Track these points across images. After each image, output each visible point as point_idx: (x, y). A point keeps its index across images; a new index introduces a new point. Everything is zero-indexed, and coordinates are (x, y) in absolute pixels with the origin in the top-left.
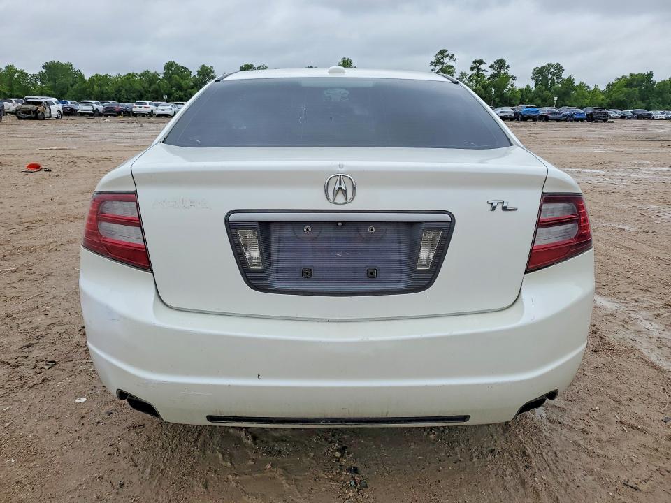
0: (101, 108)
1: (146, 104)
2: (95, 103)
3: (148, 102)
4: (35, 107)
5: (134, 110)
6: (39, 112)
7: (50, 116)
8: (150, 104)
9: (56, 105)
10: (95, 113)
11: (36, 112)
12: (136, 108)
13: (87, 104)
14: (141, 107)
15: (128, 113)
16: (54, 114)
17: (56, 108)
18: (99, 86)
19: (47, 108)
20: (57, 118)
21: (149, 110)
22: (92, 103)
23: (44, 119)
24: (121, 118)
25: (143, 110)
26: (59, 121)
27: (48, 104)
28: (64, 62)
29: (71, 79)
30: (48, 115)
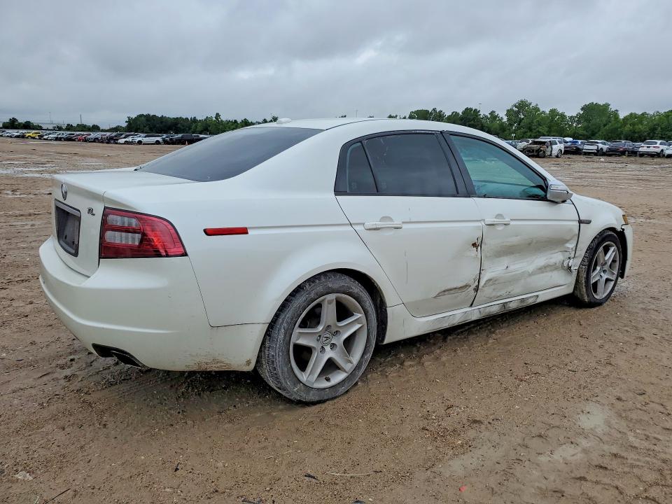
0: (605, 147)
1: (656, 143)
2: (601, 143)
3: (659, 142)
4: (539, 146)
5: (641, 149)
6: (541, 151)
7: (551, 155)
8: (661, 144)
9: (559, 144)
10: (599, 153)
11: (538, 151)
12: (644, 148)
13: (592, 144)
14: (649, 147)
15: (633, 153)
16: (555, 152)
17: (558, 147)
18: (633, 124)
19: (549, 147)
20: (557, 157)
21: (658, 150)
22: (598, 143)
23: (544, 157)
24: (624, 158)
25: (652, 149)
26: (559, 159)
27: (552, 143)
28: (601, 103)
29: (604, 119)
30: (549, 153)
